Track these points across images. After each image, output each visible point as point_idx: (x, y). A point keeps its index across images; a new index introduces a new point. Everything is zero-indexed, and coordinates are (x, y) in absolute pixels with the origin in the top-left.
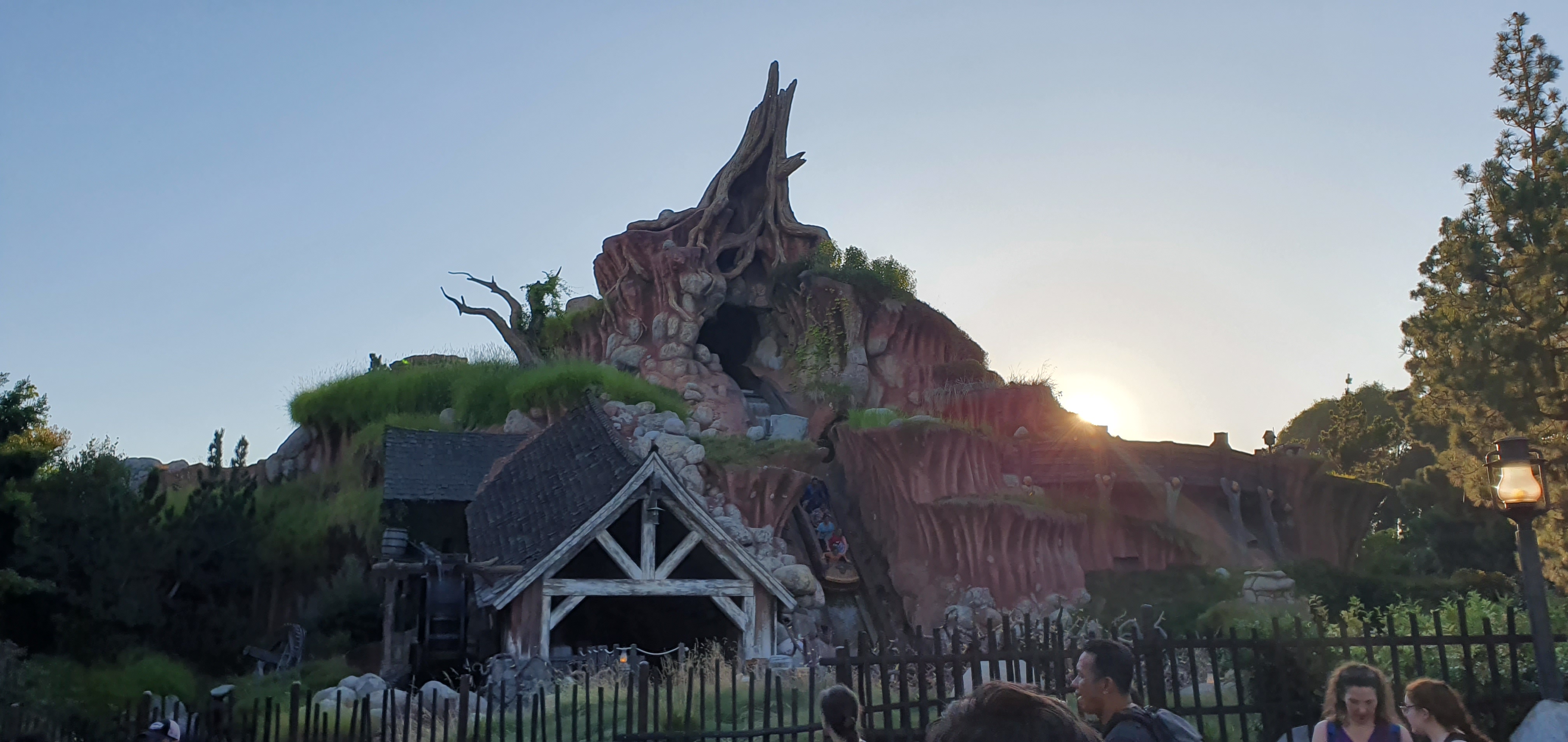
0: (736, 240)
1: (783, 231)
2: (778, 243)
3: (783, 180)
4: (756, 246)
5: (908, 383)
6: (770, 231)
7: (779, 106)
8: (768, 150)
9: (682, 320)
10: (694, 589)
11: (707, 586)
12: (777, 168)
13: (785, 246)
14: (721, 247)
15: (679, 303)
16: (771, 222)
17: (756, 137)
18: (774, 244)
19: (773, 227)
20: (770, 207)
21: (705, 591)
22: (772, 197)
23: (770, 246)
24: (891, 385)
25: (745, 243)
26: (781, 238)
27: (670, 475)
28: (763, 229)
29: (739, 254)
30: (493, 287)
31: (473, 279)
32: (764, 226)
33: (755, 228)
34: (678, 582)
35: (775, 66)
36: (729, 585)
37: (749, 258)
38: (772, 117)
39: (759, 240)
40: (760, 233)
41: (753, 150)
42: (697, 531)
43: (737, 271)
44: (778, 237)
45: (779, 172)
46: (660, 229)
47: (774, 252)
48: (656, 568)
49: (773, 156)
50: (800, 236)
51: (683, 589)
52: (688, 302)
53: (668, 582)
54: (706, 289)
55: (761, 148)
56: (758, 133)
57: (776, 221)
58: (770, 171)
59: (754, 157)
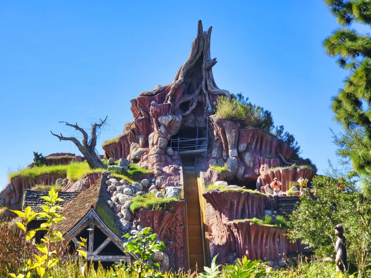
0: (189, 98)
1: (209, 93)
2: (207, 99)
3: (209, 69)
4: (198, 100)
5: (254, 165)
7: (204, 38)
8: (202, 57)
10: (108, 259)
11: (112, 258)
12: (205, 65)
13: (211, 99)
14: (180, 102)
15: (159, 129)
16: (204, 89)
17: (195, 53)
18: (206, 99)
19: (205, 91)
20: (203, 82)
21: (112, 260)
22: (204, 77)
23: (204, 100)
24: (248, 166)
25: (193, 99)
26: (209, 96)
27: (98, 217)
28: (201, 93)
29: (190, 104)
30: (77, 127)
31: (68, 124)
32: (201, 90)
33: (197, 92)
34: (102, 256)
35: (200, 22)
36: (121, 258)
37: (194, 106)
38: (201, 43)
39: (200, 98)
40: (200, 94)
41: (195, 58)
42: (110, 237)
43: (188, 112)
44: (207, 95)
45: (207, 67)
46: (153, 95)
47: (206, 102)
48: (93, 251)
49: (204, 59)
51: (103, 259)
52: (162, 128)
53: (98, 256)
54: (170, 122)
55: (198, 57)
56: (196, 51)
57: (207, 88)
58: (204, 66)
59: (195, 60)
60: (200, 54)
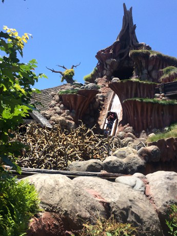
9: (106, 70)
14: (118, 53)
15: (106, 67)
20: (131, 41)
25: (126, 51)
30: (63, 67)
32: (130, 45)
35: (124, 4)
41: (125, 27)
43: (123, 58)
46: (104, 50)
52: (108, 67)
56: (125, 23)
57: (133, 44)
58: (130, 31)
60: (127, 25)
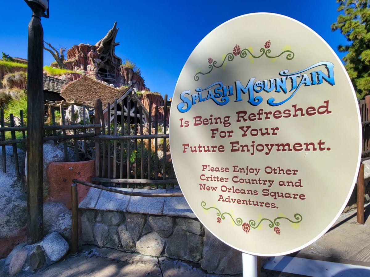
0: (104, 55)
1: (113, 56)
3: (114, 46)
4: (108, 58)
6: (111, 56)
7: (116, 32)
8: (112, 39)
9: (95, 67)
11: (139, 115)
12: (113, 44)
13: (114, 59)
14: (102, 55)
15: (94, 64)
16: (111, 54)
18: (112, 59)
20: (111, 51)
22: (112, 49)
23: (111, 58)
25: (106, 56)
29: (104, 58)
32: (110, 54)
33: (108, 54)
35: (116, 23)
36: (143, 116)
37: (106, 60)
38: (114, 33)
40: (109, 56)
43: (104, 62)
46: (90, 47)
48: (131, 111)
49: (113, 41)
50: (117, 59)
52: (96, 64)
53: (133, 114)
54: (100, 63)
55: (110, 39)
57: (112, 54)
59: (109, 40)
